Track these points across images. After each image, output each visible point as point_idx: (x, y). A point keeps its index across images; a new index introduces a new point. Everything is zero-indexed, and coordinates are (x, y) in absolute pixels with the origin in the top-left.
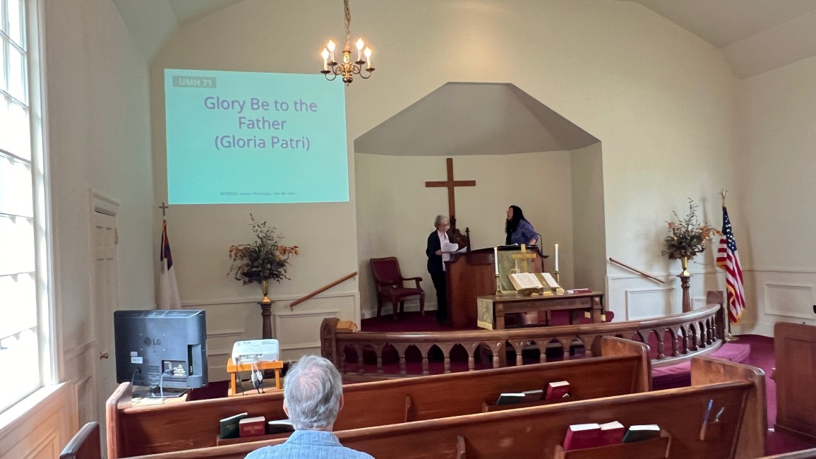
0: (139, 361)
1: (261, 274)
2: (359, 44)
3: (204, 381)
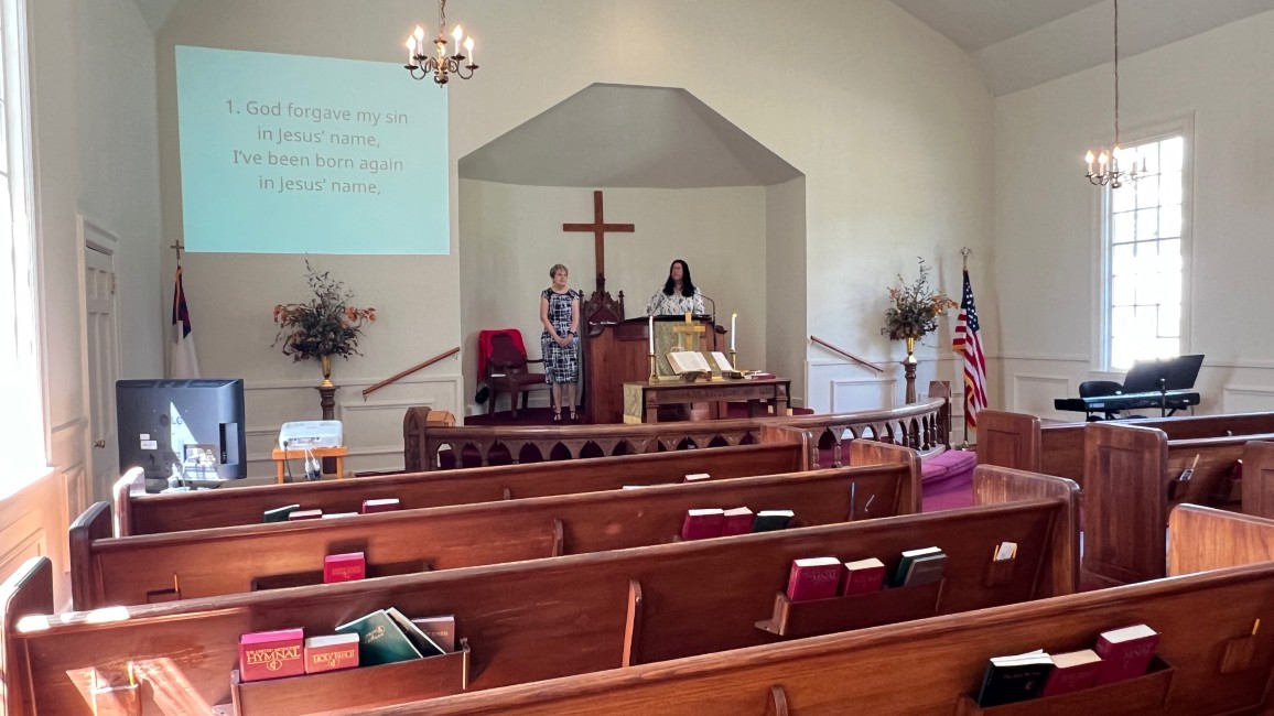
0: (153, 445)
1: (321, 346)
2: (457, 33)
3: (241, 471)
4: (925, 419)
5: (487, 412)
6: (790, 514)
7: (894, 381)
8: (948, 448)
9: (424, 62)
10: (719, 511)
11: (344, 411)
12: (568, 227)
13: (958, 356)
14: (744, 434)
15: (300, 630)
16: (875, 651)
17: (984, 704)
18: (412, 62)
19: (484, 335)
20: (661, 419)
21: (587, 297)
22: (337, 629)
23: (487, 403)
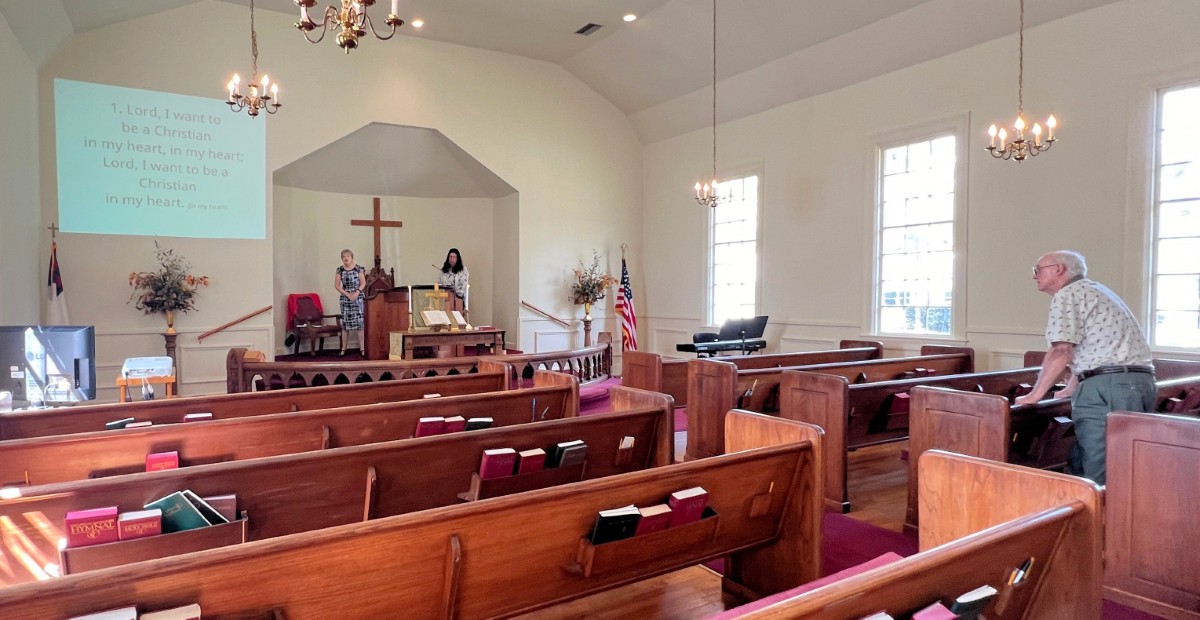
1: (166, 304)
2: (265, 81)
3: (92, 393)
4: (594, 358)
5: (293, 352)
6: (490, 420)
7: (577, 332)
8: (609, 377)
9: (240, 100)
10: (441, 419)
11: (183, 351)
12: (354, 223)
13: (619, 317)
14: (471, 368)
15: (115, 508)
16: (524, 508)
17: (594, 543)
18: (232, 100)
19: (292, 297)
20: (416, 357)
21: (368, 272)
22: (145, 506)
23: (293, 346)
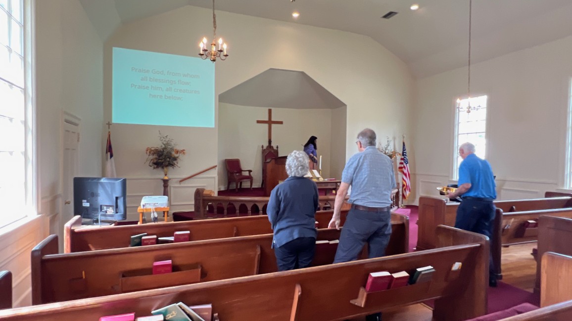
0: (88, 205)
1: (164, 164)
2: (220, 41)
3: (124, 216)
5: (227, 189)
9: (207, 52)
11: (172, 189)
12: (259, 122)
15: (133, 314)
18: (202, 52)
22: (153, 312)
